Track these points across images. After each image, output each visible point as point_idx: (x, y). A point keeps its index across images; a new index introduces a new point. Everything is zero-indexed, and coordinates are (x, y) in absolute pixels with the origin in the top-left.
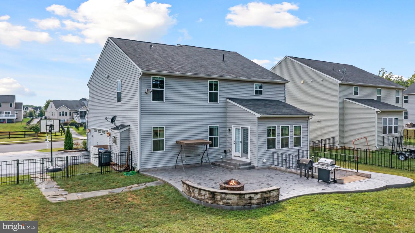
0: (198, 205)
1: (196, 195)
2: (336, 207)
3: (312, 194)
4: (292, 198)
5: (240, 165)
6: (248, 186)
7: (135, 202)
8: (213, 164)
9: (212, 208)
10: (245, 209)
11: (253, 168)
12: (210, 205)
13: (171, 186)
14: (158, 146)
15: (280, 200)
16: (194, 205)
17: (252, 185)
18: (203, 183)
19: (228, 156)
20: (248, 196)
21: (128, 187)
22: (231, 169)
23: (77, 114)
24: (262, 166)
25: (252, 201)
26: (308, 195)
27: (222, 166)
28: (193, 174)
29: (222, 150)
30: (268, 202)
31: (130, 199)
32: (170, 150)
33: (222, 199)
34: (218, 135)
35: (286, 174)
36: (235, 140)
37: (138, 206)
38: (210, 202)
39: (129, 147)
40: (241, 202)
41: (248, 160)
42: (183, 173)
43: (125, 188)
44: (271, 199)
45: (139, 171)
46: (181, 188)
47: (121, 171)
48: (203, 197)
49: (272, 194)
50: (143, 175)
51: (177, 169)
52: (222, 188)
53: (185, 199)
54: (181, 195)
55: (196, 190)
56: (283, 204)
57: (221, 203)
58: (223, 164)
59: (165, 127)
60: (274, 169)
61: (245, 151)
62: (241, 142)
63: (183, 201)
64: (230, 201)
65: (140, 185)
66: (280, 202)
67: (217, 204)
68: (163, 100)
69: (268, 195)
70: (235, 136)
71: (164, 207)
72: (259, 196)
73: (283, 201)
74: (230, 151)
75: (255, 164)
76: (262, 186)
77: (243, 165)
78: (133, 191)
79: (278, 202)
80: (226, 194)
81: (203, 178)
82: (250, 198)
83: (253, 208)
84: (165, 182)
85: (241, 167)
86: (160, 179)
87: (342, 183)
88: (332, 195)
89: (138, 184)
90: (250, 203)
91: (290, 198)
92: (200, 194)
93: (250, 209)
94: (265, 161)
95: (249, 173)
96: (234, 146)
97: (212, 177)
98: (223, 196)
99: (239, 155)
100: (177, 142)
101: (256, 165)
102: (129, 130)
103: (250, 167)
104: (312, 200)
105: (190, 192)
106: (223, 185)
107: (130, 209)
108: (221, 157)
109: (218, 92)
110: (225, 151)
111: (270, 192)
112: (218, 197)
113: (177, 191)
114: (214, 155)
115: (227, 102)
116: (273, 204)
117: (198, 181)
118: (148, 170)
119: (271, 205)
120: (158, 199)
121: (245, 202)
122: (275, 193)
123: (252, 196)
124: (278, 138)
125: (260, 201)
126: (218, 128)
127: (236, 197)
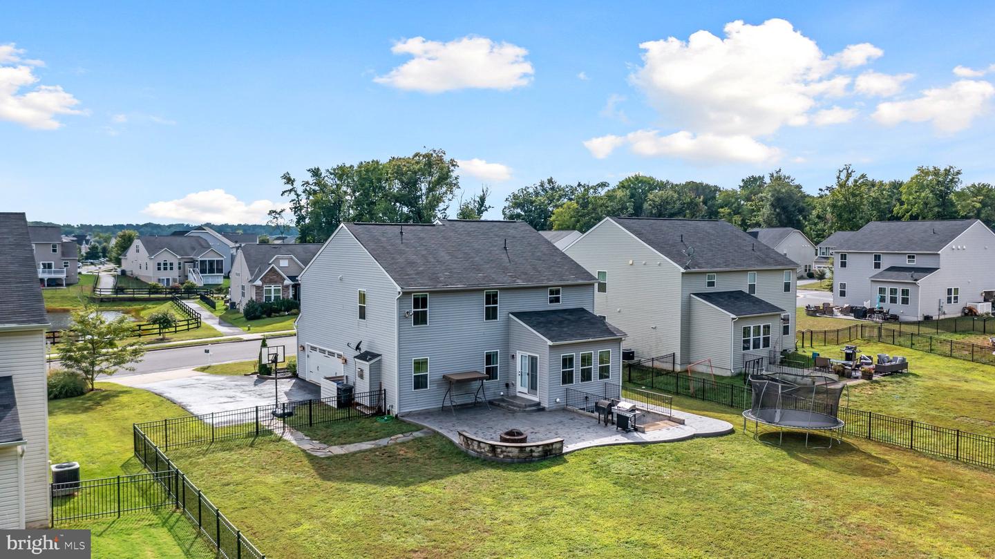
0: (478, 458)
1: (476, 448)
2: (621, 459)
3: (601, 446)
4: (578, 450)
5: (526, 406)
6: (532, 437)
7: (409, 455)
8: (491, 403)
9: (493, 462)
10: (525, 462)
11: (543, 409)
12: (490, 458)
13: (444, 436)
14: (420, 383)
15: (563, 452)
16: (473, 458)
17: (538, 435)
18: (480, 432)
19: (511, 391)
20: (529, 449)
21: (392, 438)
22: (514, 412)
23: (194, 267)
24: (554, 406)
25: (534, 454)
26: (597, 446)
27: (503, 407)
28: (467, 419)
29: (503, 383)
30: (550, 455)
31: (401, 452)
32: (435, 387)
33: (502, 452)
34: (497, 364)
35: (584, 418)
36: (520, 370)
37: (416, 460)
38: (490, 455)
39: (381, 383)
40: (522, 455)
41: (536, 399)
42: (454, 418)
43: (389, 439)
44: (554, 452)
45: (396, 416)
46: (457, 440)
47: (373, 415)
48: (483, 450)
49: (554, 446)
50: (404, 422)
51: (444, 411)
52: (503, 440)
53: (463, 451)
54: (457, 447)
55: (475, 442)
56: (565, 457)
57: (502, 456)
58: (504, 404)
59: (428, 358)
60: (570, 411)
61: (533, 387)
62: (528, 374)
63: (460, 454)
64: (511, 454)
65: (405, 434)
66: (563, 454)
67: (498, 457)
68: (426, 324)
69: (551, 448)
70: (520, 364)
71: (442, 460)
72: (540, 449)
73: (567, 453)
74: (513, 384)
75: (545, 404)
76: (549, 435)
77: (530, 406)
78: (401, 443)
79: (561, 455)
80: (507, 447)
81: (480, 426)
82: (532, 451)
83: (534, 461)
84: (434, 432)
85: (528, 409)
86: (427, 427)
87: (643, 432)
88: (623, 446)
89: (402, 433)
90: (531, 456)
91: (575, 450)
92: (479, 446)
93: (531, 462)
94: (558, 400)
95: (536, 417)
96: (519, 378)
97: (491, 423)
98: (504, 448)
99: (526, 390)
100: (444, 377)
101: (546, 406)
102: (380, 360)
103: (539, 408)
104: (599, 452)
105: (468, 445)
106: (503, 436)
107: (408, 463)
108: (502, 393)
109: (498, 305)
110: (507, 385)
111: (552, 444)
112: (499, 450)
113: (451, 442)
114: (492, 391)
115: (509, 318)
116: (556, 457)
117: (474, 430)
118: (409, 414)
119: (554, 457)
120: (433, 452)
121: (526, 455)
122: (558, 446)
123: (534, 448)
124: (577, 369)
125: (541, 454)
126: (497, 354)
127: (517, 450)
